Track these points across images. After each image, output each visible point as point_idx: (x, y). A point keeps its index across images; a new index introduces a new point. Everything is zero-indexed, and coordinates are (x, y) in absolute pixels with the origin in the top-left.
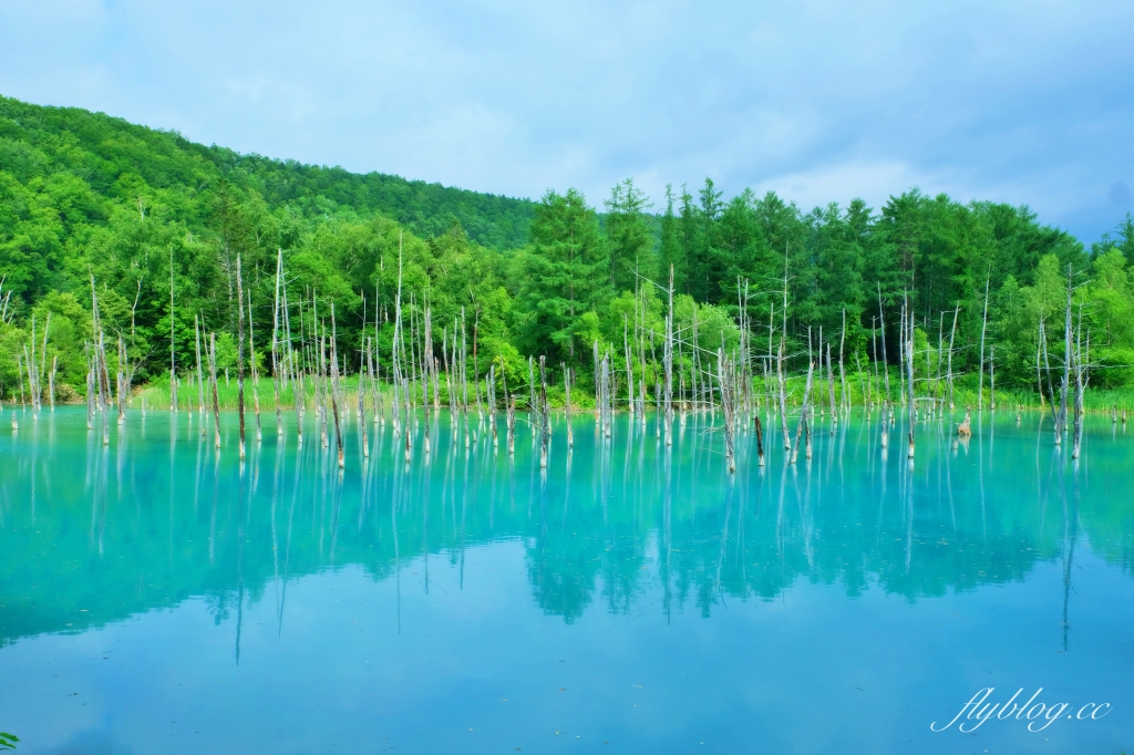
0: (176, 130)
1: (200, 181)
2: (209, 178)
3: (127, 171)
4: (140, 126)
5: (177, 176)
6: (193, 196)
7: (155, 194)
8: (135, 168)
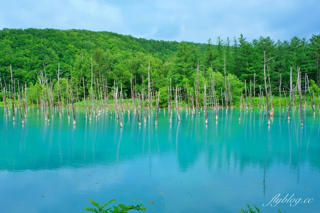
0: (130, 35)
1: (134, 48)
2: (136, 46)
3: (114, 47)
4: (120, 35)
5: (128, 47)
6: (132, 52)
7: (121, 52)
8: (117, 46)
